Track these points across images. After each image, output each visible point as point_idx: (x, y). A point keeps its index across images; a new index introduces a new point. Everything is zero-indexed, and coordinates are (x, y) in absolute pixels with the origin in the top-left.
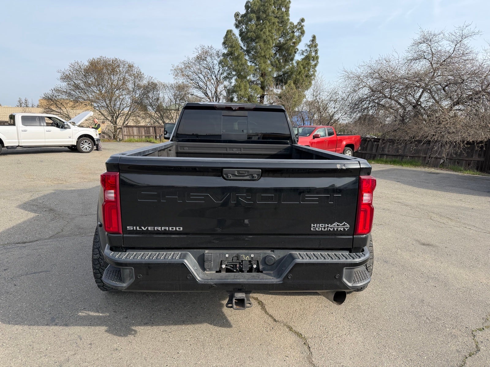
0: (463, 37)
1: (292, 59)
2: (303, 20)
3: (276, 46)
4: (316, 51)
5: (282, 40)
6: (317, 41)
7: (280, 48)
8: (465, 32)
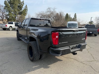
0: (55, 9)
1: (22, 9)
2: (23, 1)
3: (18, 6)
4: (27, 8)
5: (19, 5)
6: (27, 6)
7: (19, 6)
8: (55, 8)
